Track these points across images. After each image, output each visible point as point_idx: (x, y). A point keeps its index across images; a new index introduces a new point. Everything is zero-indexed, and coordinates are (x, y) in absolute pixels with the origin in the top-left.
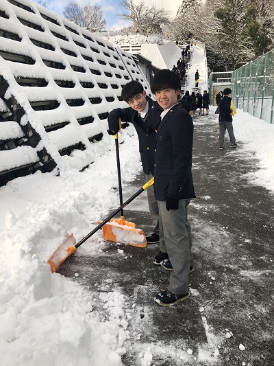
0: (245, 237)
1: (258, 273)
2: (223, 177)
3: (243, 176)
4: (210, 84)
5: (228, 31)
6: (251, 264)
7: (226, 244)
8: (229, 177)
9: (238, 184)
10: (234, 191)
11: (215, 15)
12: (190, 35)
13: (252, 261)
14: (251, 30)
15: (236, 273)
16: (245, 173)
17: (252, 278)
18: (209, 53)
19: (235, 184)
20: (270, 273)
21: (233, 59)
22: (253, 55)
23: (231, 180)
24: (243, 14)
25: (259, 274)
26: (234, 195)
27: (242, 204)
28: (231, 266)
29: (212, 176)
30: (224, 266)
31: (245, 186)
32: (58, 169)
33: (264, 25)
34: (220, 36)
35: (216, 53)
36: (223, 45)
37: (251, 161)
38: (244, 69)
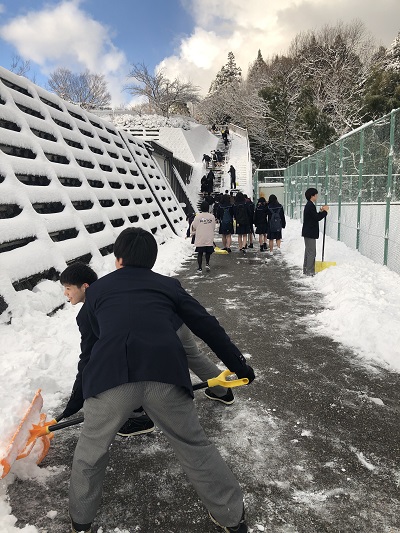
0: (302, 426)
1: (322, 496)
2: (270, 322)
3: (299, 321)
4: (255, 185)
5: (278, 116)
6: (310, 477)
7: (272, 439)
8: (280, 322)
9: (292, 334)
10: (287, 344)
11: (259, 95)
12: (228, 119)
13: (312, 471)
14: (307, 116)
15: (286, 498)
16: (302, 315)
17: (312, 506)
18: (253, 144)
19: (288, 333)
20: (342, 495)
21: (286, 152)
22: (311, 147)
23: (283, 327)
24: (297, 95)
25: (324, 498)
26: (286, 351)
27: (299, 367)
28: (280, 484)
29: (255, 320)
30: (267, 483)
31: (303, 337)
32: (10, 312)
33: (325, 110)
34: (268, 122)
35: (263, 143)
36: (272, 133)
37: (311, 296)
38: (299, 165)
